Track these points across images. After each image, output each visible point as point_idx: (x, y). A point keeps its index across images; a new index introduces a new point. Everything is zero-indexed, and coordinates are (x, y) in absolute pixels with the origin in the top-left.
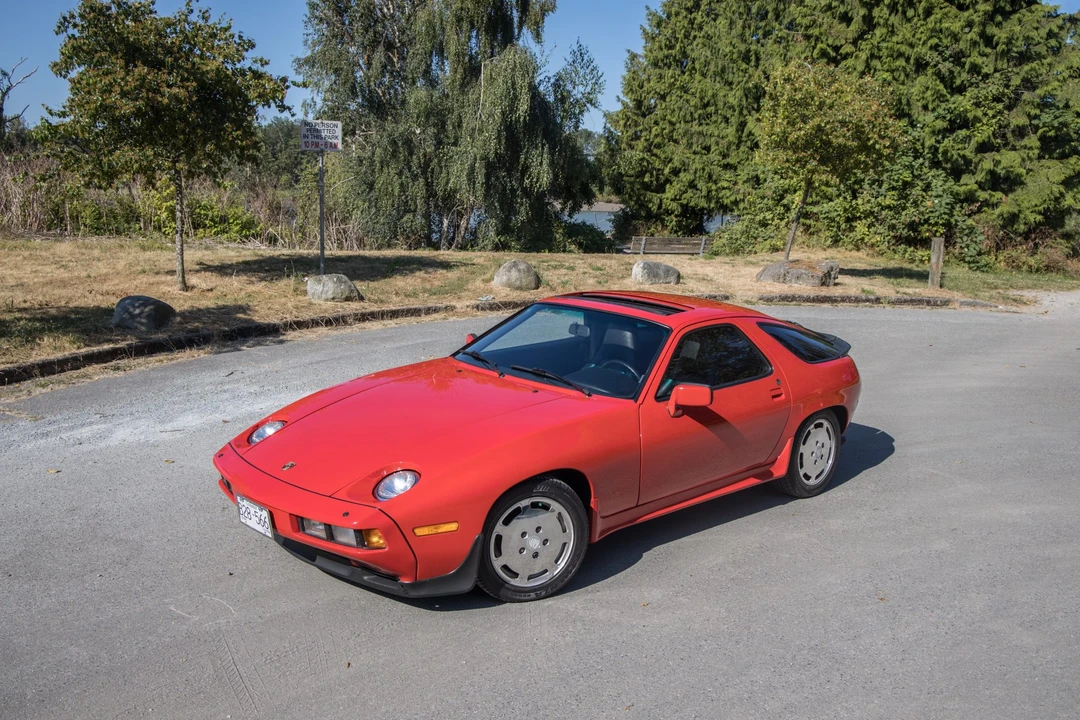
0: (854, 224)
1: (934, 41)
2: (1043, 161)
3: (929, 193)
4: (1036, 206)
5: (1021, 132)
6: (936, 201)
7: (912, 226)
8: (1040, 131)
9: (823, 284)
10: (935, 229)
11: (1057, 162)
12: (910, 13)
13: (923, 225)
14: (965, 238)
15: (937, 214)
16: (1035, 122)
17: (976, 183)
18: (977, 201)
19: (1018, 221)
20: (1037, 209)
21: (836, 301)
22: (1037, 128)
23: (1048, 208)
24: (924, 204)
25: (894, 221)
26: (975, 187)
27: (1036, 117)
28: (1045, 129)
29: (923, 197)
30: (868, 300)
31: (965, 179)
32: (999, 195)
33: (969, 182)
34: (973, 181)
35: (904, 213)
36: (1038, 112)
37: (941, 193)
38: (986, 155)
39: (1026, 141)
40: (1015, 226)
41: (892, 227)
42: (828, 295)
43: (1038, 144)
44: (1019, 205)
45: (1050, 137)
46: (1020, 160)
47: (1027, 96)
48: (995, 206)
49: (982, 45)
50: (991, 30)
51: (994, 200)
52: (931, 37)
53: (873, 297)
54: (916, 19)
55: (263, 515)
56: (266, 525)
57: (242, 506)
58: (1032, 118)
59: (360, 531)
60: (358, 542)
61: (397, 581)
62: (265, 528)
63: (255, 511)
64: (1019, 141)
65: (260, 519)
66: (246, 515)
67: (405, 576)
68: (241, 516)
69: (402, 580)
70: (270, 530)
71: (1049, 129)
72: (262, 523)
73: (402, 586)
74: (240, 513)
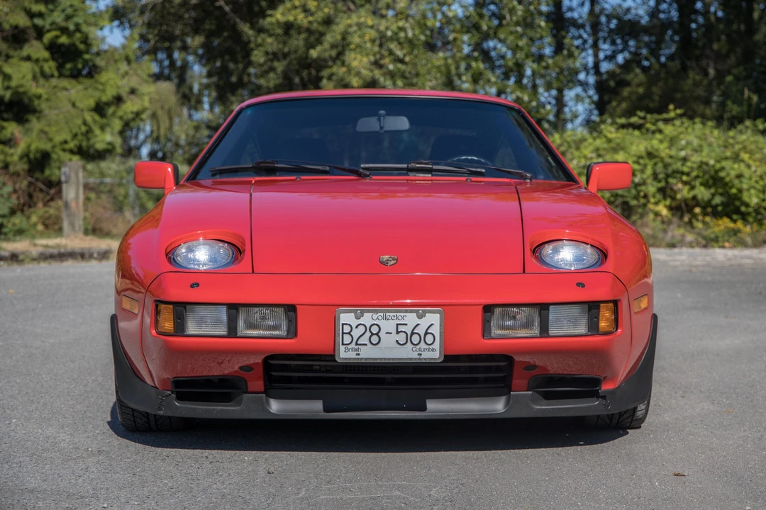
2: (54, 81)
4: (66, 142)
5: (17, 38)
8: (48, 37)
11: (73, 82)
16: (38, 22)
19: (50, 164)
20: (67, 146)
22: (40, 33)
23: (80, 145)
27: (40, 15)
28: (54, 33)
32: (12, 128)
36: (42, 7)
39: (26, 50)
40: (47, 172)
43: (46, 54)
44: (50, 139)
45: (62, 45)
46: (30, 76)
48: (10, 142)
51: (7, 133)
53: (7, 254)
55: (424, 323)
56: (429, 339)
57: (354, 327)
58: (31, 15)
59: (598, 308)
60: (593, 327)
61: (598, 390)
62: (423, 345)
63: (398, 325)
64: (15, 49)
65: (413, 333)
66: (364, 340)
67: (613, 378)
68: (342, 348)
69: (606, 387)
70: (437, 345)
71: (58, 33)
72: (415, 339)
73: (604, 398)
74: (343, 344)
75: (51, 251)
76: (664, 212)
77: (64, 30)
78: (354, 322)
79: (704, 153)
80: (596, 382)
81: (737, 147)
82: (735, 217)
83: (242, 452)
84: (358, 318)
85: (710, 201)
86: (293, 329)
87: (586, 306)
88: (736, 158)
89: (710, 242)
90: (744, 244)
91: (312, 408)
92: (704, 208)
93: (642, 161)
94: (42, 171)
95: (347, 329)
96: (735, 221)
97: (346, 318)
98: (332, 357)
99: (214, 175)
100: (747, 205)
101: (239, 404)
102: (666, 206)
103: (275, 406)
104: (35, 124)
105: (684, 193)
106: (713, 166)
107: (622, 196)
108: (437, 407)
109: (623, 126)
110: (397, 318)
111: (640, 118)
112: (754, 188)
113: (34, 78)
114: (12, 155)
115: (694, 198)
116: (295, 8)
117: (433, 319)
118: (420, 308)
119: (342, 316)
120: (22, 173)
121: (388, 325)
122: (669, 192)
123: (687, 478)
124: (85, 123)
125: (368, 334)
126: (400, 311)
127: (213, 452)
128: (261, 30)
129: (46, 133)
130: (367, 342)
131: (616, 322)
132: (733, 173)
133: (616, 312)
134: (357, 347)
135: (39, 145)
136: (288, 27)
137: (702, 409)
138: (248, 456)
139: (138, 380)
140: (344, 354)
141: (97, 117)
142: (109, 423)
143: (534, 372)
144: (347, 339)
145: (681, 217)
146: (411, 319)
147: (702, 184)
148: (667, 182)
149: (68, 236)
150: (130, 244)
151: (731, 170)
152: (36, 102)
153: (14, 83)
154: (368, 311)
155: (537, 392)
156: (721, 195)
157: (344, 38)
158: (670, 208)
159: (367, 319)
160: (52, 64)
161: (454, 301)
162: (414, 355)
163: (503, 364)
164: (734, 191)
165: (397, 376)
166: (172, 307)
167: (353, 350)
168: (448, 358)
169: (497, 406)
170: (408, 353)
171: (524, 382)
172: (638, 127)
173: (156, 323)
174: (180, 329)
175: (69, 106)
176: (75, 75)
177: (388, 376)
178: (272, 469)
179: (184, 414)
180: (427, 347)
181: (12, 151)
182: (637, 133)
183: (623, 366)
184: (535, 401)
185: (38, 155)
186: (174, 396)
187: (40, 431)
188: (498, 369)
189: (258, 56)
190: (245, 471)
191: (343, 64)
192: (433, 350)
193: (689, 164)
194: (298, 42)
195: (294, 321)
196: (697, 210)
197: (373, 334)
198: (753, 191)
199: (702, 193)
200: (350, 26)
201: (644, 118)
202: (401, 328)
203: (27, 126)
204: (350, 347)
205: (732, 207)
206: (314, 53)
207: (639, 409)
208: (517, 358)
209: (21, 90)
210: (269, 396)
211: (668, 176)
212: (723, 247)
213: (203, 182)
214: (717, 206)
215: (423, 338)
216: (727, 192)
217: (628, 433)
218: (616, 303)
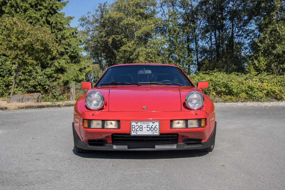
0: (9, 87)
1: (31, 20)
2: (70, 64)
3: (38, 74)
4: (72, 78)
5: (62, 54)
6: (42, 77)
7: (34, 87)
8: (69, 54)
9: (38, 101)
10: (45, 86)
11: (74, 64)
12: (18, 10)
13: (37, 86)
14: (54, 90)
15: (44, 81)
16: (67, 51)
17: (52, 71)
18: (54, 77)
19: (69, 84)
20: (73, 79)
21: (45, 107)
22: (67, 53)
23: (76, 79)
24: (37, 78)
25: (27, 85)
26: (53, 72)
27: (67, 49)
28: (70, 53)
29: (36, 75)
30: (56, 106)
31: (48, 69)
32: (60, 75)
33: (49, 71)
34: (50, 70)
35: (30, 82)
36: (68, 47)
37: (42, 74)
38: (54, 61)
39: (64, 57)
40: (68, 85)
41: (26, 87)
42: (42, 105)
43: (69, 58)
44: (69, 78)
45: (72, 55)
46: (65, 63)
47: (63, 42)
48: (60, 78)
49: (46, 24)
50: (49, 19)
51: (59, 76)
52: (29, 19)
53: (57, 105)
54: (20, 12)
55: (154, 125)
56: (156, 129)
57: (135, 126)
58: (66, 49)
59: (201, 120)
60: (200, 125)
61: (201, 142)
62: (154, 131)
63: (147, 125)
64: (61, 57)
65: (151, 128)
66: (138, 129)
67: (205, 139)
68: (132, 132)
69: (203, 141)
70: (158, 131)
71: (71, 53)
72: (152, 129)
73: (203, 144)
74: (133, 131)
75: (67, 104)
76: (215, 94)
77: (73, 52)
78: (135, 125)
79: (224, 80)
80: (201, 140)
81: (231, 78)
82: (231, 95)
83: (106, 159)
84: (136, 124)
85: (225, 91)
86: (119, 126)
87: (198, 120)
88: (231, 81)
89: (225, 101)
90: (233, 102)
91: (124, 147)
92: (224, 93)
93: (209, 82)
94: (67, 85)
95: (134, 127)
96: (231, 96)
97: (133, 124)
98: (129, 134)
99: (101, 85)
100: (234, 92)
101: (105, 146)
102: (215, 92)
103: (115, 147)
104: (65, 74)
105: (219, 89)
106: (226, 83)
107: (204, 90)
108: (158, 147)
109: (204, 73)
110: (147, 124)
111: (208, 71)
112: (235, 88)
113: (66, 63)
114: (60, 81)
115: (222, 90)
116: (127, 46)
117: (157, 124)
118: (154, 121)
119: (132, 123)
120: (62, 86)
121: (145, 126)
122: (215, 89)
123: (225, 166)
124: (77, 74)
125: (139, 128)
126: (147, 122)
127: (99, 159)
128: (118, 52)
129: (68, 76)
130: (139, 130)
131: (206, 124)
132: (231, 85)
133: (206, 121)
134: (136, 131)
135: (66, 79)
136: (125, 51)
137: (228, 146)
138: (108, 160)
139: (80, 140)
140: (133, 133)
141: (80, 72)
142: (73, 150)
143: (184, 138)
144: (134, 129)
145: (219, 95)
146: (151, 124)
147: (223, 87)
148: (215, 87)
149: (72, 101)
150: (78, 103)
151: (230, 84)
152: (66, 69)
153: (61, 65)
154: (140, 122)
155: (185, 143)
156: (228, 90)
157: (138, 54)
158: (216, 93)
159: (139, 124)
160: (70, 60)
161: (162, 119)
162: (152, 134)
163: (175, 136)
164: (231, 89)
165: (147, 139)
166: (87, 121)
167: (135, 132)
168: (161, 134)
169: (174, 147)
170: (150, 133)
171: (182, 140)
172: (208, 74)
173: (83, 125)
174: (89, 126)
175: (74, 70)
176: (75, 63)
177: (145, 139)
178: (114, 165)
179: (91, 149)
180: (155, 131)
181: (60, 80)
182: (207, 75)
183: (208, 135)
184: (184, 145)
185: (66, 81)
186: (88, 144)
187: (55, 152)
188: (175, 137)
189: (118, 58)
190: (107, 165)
191: (138, 60)
192: (157, 132)
193: (220, 82)
194: (127, 54)
195: (119, 124)
196: (222, 93)
197: (140, 128)
198: (235, 89)
199: (223, 89)
200: (140, 51)
201: (209, 71)
202: (148, 126)
203: (63, 74)
204: (134, 131)
205: (230, 93)
206: (131, 57)
207: (212, 146)
208: (179, 134)
209: (62, 66)
210: (113, 144)
211: (215, 85)
212: (229, 102)
213: (98, 87)
214: (227, 92)
215: (154, 129)
216: (229, 89)
217: (209, 153)
218: (206, 119)
